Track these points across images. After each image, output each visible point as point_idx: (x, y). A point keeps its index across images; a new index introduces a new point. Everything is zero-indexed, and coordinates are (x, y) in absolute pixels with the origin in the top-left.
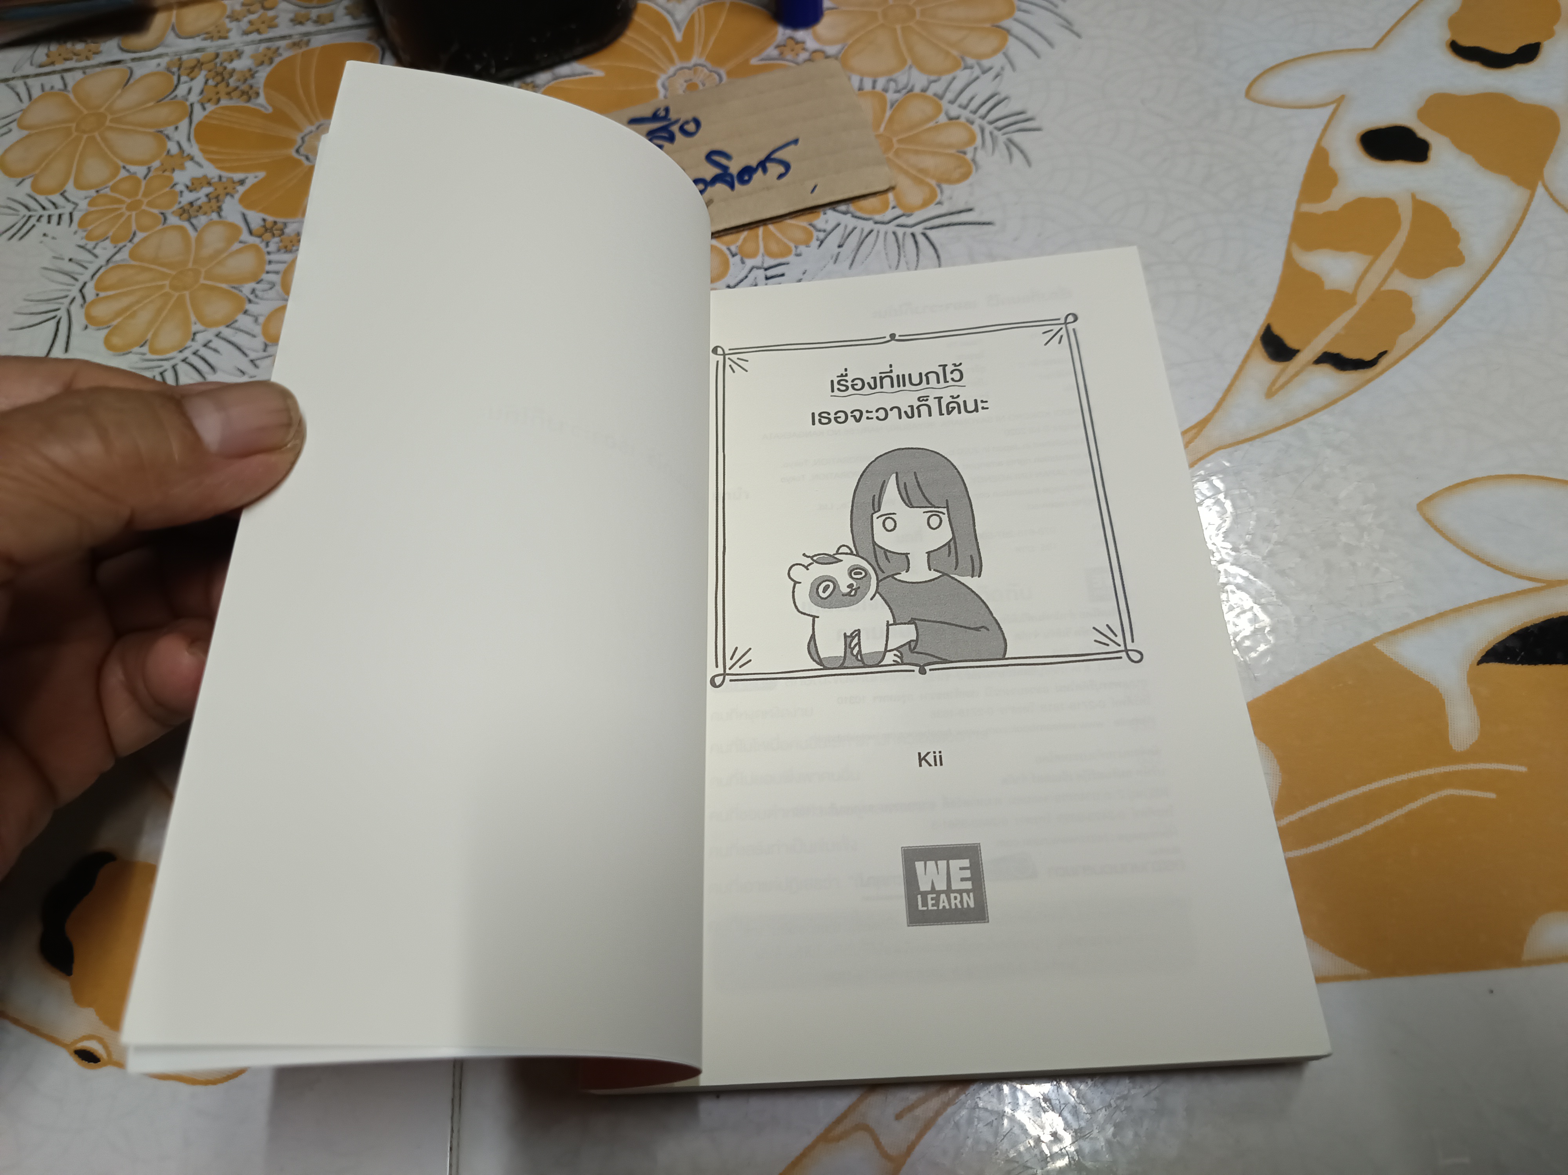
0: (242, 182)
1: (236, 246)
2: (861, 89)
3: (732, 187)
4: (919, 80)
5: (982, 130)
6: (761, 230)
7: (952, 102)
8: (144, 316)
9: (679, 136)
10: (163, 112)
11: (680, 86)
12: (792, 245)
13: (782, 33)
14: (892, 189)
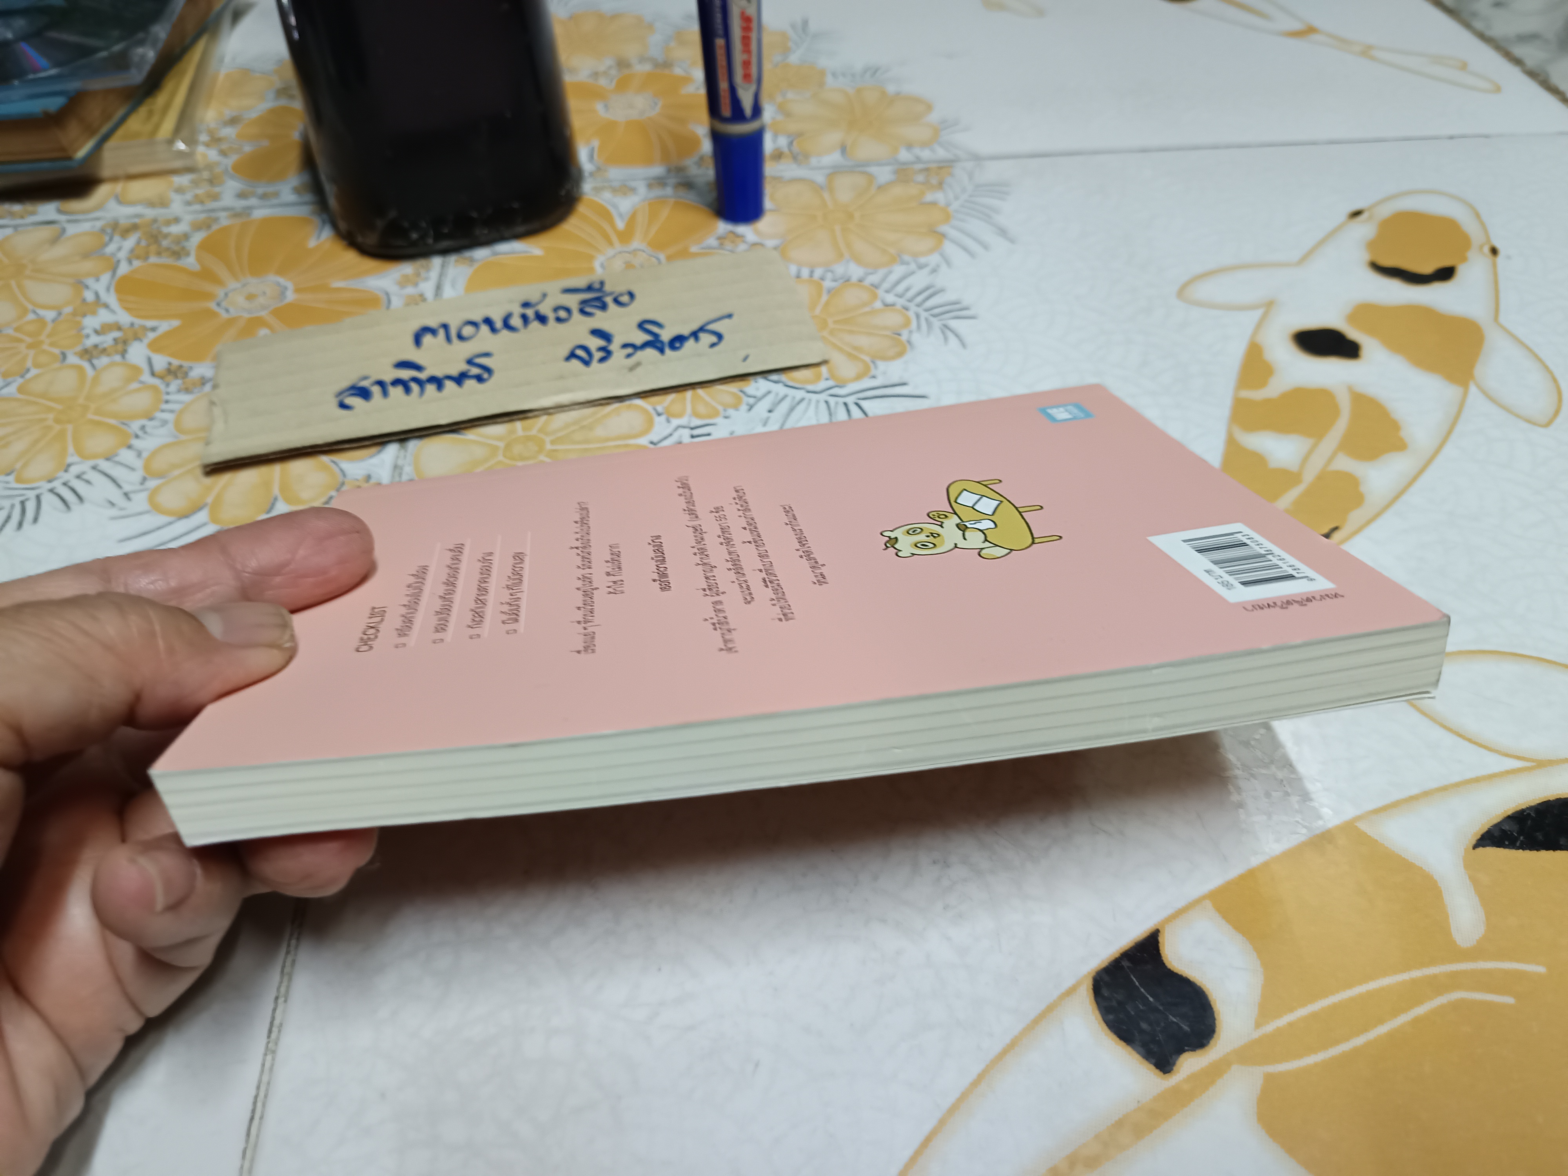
0: (153, 329)
1: (134, 385)
2: (798, 276)
3: (662, 351)
4: (855, 271)
5: (918, 316)
6: (689, 394)
7: (887, 291)
8: (18, 447)
9: (612, 306)
10: (88, 265)
11: (618, 264)
12: (720, 408)
13: (723, 227)
14: (825, 362)
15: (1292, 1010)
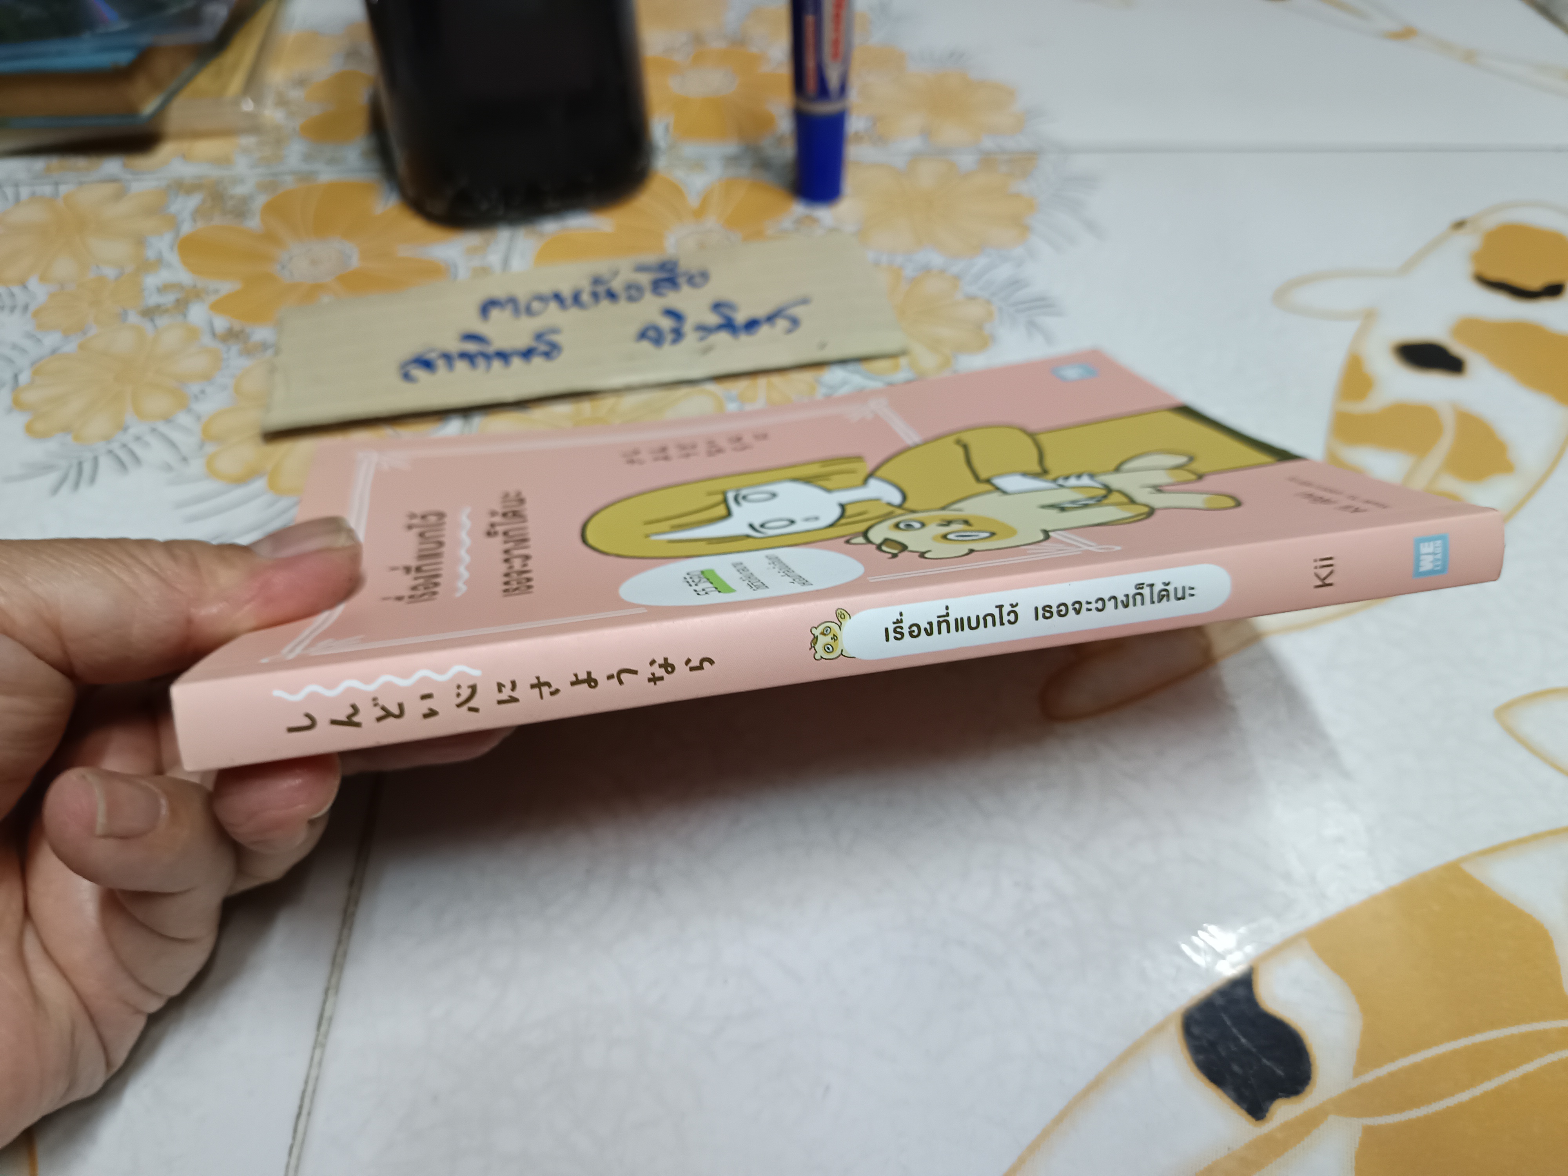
0: (216, 291)
1: (194, 348)
2: (877, 264)
3: (735, 334)
4: (936, 259)
5: (1001, 311)
6: (763, 380)
7: (970, 283)
8: (75, 406)
9: (685, 286)
10: (151, 223)
11: (692, 244)
13: (798, 209)
14: (904, 353)
15: (1393, 1059)
